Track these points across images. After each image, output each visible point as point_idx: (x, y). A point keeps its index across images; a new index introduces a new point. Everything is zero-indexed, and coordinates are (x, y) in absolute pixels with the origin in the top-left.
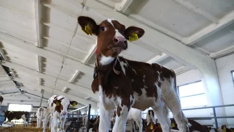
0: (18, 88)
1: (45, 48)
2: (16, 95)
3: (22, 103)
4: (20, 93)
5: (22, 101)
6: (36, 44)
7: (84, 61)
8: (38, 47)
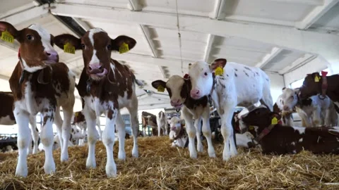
0: (141, 88)
1: (144, 9)
2: (142, 99)
3: (153, 107)
4: (147, 95)
5: (152, 105)
6: (129, 7)
7: (213, 14)
8: (133, 10)
